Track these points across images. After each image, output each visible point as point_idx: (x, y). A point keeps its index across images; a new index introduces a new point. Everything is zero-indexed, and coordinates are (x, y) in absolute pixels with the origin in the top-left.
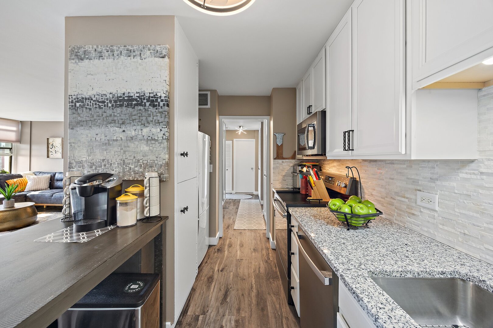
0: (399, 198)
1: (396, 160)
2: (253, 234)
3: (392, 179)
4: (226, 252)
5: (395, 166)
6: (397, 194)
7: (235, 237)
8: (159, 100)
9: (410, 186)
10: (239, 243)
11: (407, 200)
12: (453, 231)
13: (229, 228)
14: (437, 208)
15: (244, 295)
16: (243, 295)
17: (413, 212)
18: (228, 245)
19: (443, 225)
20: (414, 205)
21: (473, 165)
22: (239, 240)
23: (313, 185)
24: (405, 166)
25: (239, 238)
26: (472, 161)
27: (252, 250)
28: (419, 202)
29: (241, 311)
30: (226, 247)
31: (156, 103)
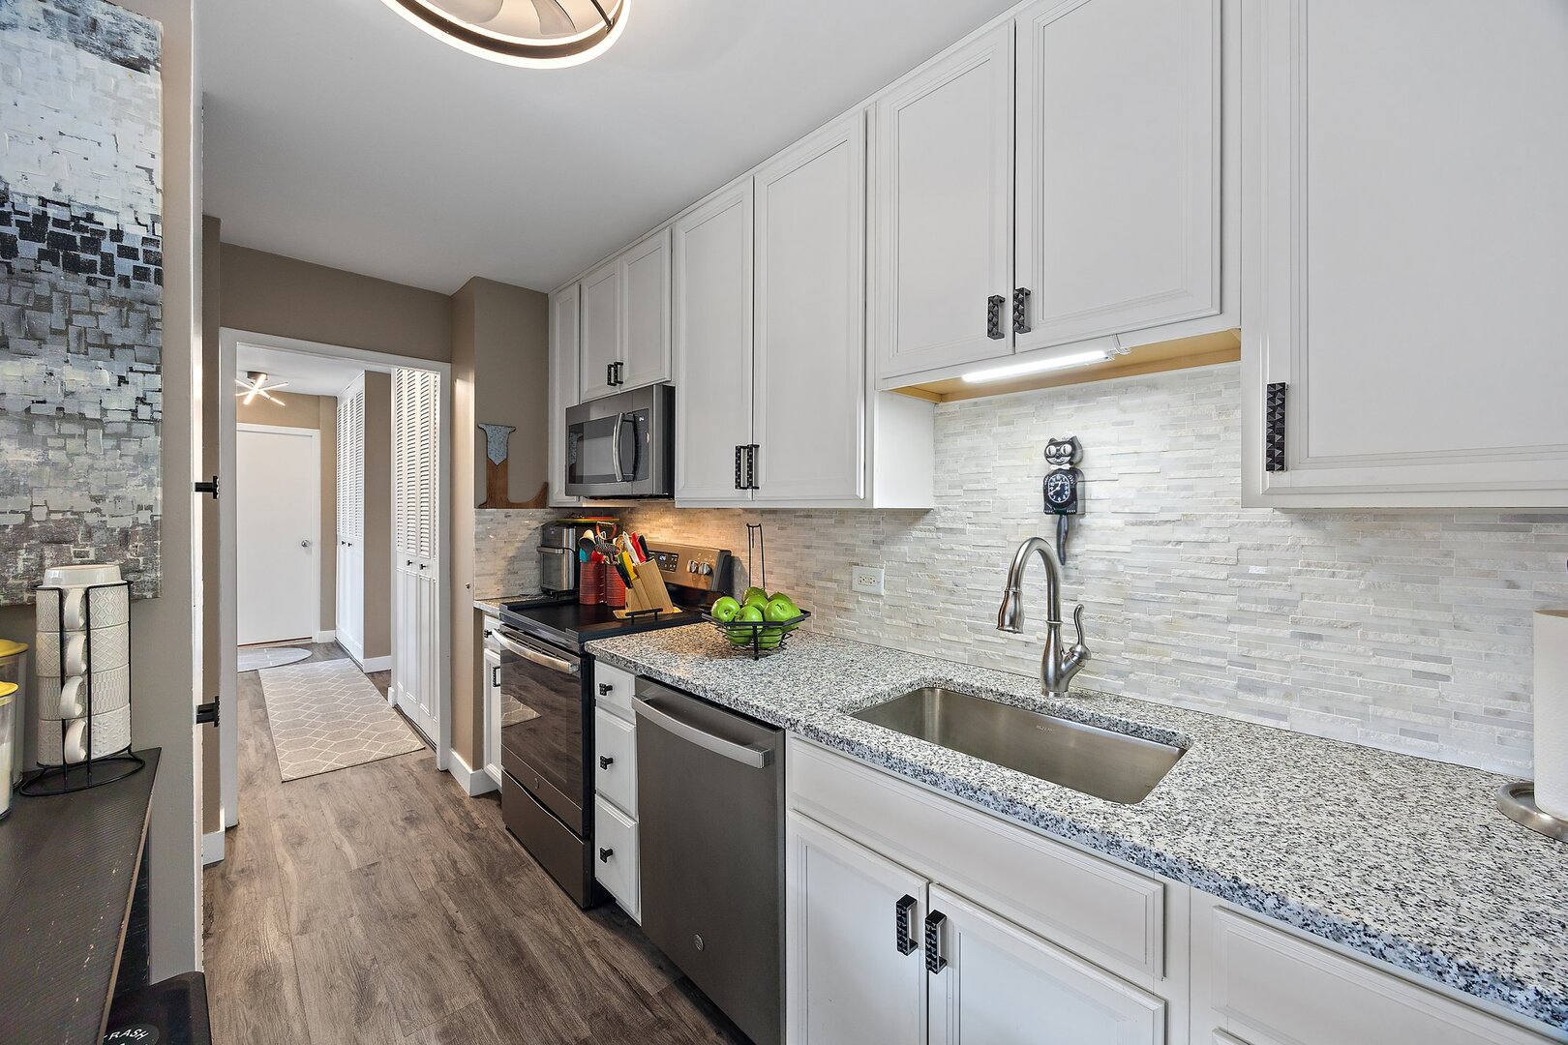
0: (822, 583)
1: (816, 509)
2: (379, 775)
3: (808, 547)
4: (289, 867)
5: (814, 521)
6: (817, 575)
7: (306, 806)
8: (108, 246)
9: (841, 559)
10: (331, 819)
11: (835, 585)
12: (903, 623)
13: (259, 782)
14: (883, 592)
15: (437, 955)
16: (431, 958)
17: (845, 605)
18: (286, 842)
19: (890, 618)
20: (847, 591)
21: (928, 517)
22: (327, 812)
23: (633, 576)
24: (832, 521)
25: (323, 804)
26: (926, 511)
27: (401, 823)
28: (856, 587)
29: (447, 1002)
30: (281, 852)
31: (85, 256)
